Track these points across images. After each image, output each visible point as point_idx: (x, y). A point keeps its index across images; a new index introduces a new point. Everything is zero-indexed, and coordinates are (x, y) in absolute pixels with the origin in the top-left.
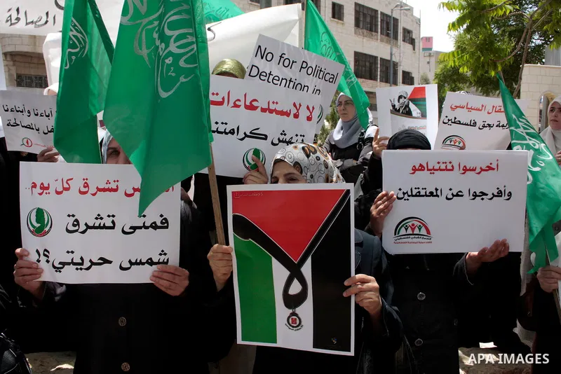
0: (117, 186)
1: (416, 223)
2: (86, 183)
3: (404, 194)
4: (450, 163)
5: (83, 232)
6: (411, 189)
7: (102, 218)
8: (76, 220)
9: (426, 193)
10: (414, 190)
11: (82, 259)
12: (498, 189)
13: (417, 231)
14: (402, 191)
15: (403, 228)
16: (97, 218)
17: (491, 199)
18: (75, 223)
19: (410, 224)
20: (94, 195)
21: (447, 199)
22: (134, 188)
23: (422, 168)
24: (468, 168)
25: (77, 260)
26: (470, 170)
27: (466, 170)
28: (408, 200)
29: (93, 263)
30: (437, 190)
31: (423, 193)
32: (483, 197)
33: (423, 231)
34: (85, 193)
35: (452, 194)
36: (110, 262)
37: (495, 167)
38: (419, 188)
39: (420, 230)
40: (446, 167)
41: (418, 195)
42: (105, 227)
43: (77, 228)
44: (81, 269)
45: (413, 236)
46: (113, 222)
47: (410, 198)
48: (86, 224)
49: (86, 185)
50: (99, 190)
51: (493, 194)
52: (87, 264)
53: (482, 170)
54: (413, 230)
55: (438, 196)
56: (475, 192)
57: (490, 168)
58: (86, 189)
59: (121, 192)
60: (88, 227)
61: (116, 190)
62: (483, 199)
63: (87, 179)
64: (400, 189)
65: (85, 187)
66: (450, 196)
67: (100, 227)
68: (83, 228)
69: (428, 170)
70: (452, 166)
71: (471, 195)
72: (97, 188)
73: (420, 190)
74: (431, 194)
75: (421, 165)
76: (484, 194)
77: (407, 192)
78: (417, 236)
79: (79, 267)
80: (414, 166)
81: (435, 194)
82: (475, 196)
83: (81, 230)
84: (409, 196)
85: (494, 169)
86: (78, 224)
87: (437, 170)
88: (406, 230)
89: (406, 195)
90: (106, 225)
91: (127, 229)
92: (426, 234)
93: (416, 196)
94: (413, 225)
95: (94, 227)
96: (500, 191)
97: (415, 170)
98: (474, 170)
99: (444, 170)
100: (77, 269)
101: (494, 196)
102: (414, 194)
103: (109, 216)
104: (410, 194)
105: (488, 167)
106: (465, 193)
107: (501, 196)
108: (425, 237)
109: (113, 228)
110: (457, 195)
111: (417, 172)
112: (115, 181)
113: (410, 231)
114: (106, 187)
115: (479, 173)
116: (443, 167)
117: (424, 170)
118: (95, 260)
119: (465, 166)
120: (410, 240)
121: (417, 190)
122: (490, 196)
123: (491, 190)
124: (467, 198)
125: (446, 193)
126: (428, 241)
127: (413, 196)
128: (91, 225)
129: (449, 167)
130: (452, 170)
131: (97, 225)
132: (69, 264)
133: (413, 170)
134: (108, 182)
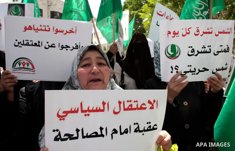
0: (212, 31)
1: (26, 61)
2: (198, 30)
3: (19, 43)
4: (48, 26)
5: (196, 55)
6: (23, 41)
7: (205, 48)
8: (193, 49)
9: (32, 43)
10: (25, 41)
11: (195, 69)
12: (76, 44)
13: (26, 66)
14: (17, 42)
15: (18, 64)
16: (203, 48)
17: (72, 50)
18: (192, 51)
19: (22, 62)
20: (202, 35)
21: (45, 48)
22: (218, 32)
23: (30, 28)
24: (59, 30)
25: (193, 70)
26: (60, 32)
27: (57, 31)
28: (21, 47)
29: (200, 71)
30: (39, 42)
31: (30, 43)
32: (67, 48)
33: (30, 67)
34: (197, 35)
35: (49, 45)
36: (208, 70)
37: (75, 31)
38: (28, 40)
39: (28, 65)
40: (45, 28)
41: (28, 44)
42: (206, 52)
43: (193, 53)
44: (194, 74)
45: (24, 69)
46: (210, 49)
47: (22, 46)
48: (198, 51)
49: (198, 31)
50: (204, 33)
51: (73, 47)
52: (197, 71)
53: (67, 32)
54: (24, 65)
55: (40, 46)
56: (62, 45)
57: (71, 32)
58: (198, 33)
59: (213, 34)
60: (199, 52)
61: (211, 33)
62: (67, 50)
63: (198, 28)
64: (16, 40)
65: (197, 32)
66: (47, 47)
67: (204, 52)
68: (196, 53)
69: (34, 30)
70: (49, 28)
71: (60, 46)
72: (203, 32)
73: (29, 42)
74: (36, 45)
75: (30, 26)
76: (68, 47)
77: (21, 42)
78: (26, 69)
79: (193, 73)
80: (26, 27)
81: (38, 44)
82: (63, 47)
83: (195, 54)
84: (22, 45)
85: (74, 32)
86: (194, 51)
87: (40, 30)
88: (20, 65)
89: (20, 44)
90: (207, 51)
91: (216, 53)
92: (32, 68)
93: (26, 45)
94: (24, 62)
95: (201, 52)
96: (77, 45)
97: (26, 29)
98: (62, 32)
99: (44, 30)
100: (192, 74)
101: (74, 48)
102: (25, 43)
103: (208, 46)
104: (22, 43)
105: (70, 30)
106: (57, 45)
107: (78, 49)
108: (31, 70)
109: (210, 52)
110: (52, 46)
111: (27, 30)
112: (211, 28)
113: (22, 66)
114: (207, 32)
115: (65, 34)
116: (43, 28)
117: (31, 30)
118: (201, 69)
119: (57, 29)
120: (22, 71)
121: (27, 42)
122: (71, 48)
123: (72, 45)
124: (57, 48)
125: (45, 44)
126: (33, 72)
127: (24, 45)
128: (200, 51)
129: (47, 29)
130: (49, 31)
131: (203, 51)
132: (188, 72)
133: (25, 29)
134: (208, 29)
